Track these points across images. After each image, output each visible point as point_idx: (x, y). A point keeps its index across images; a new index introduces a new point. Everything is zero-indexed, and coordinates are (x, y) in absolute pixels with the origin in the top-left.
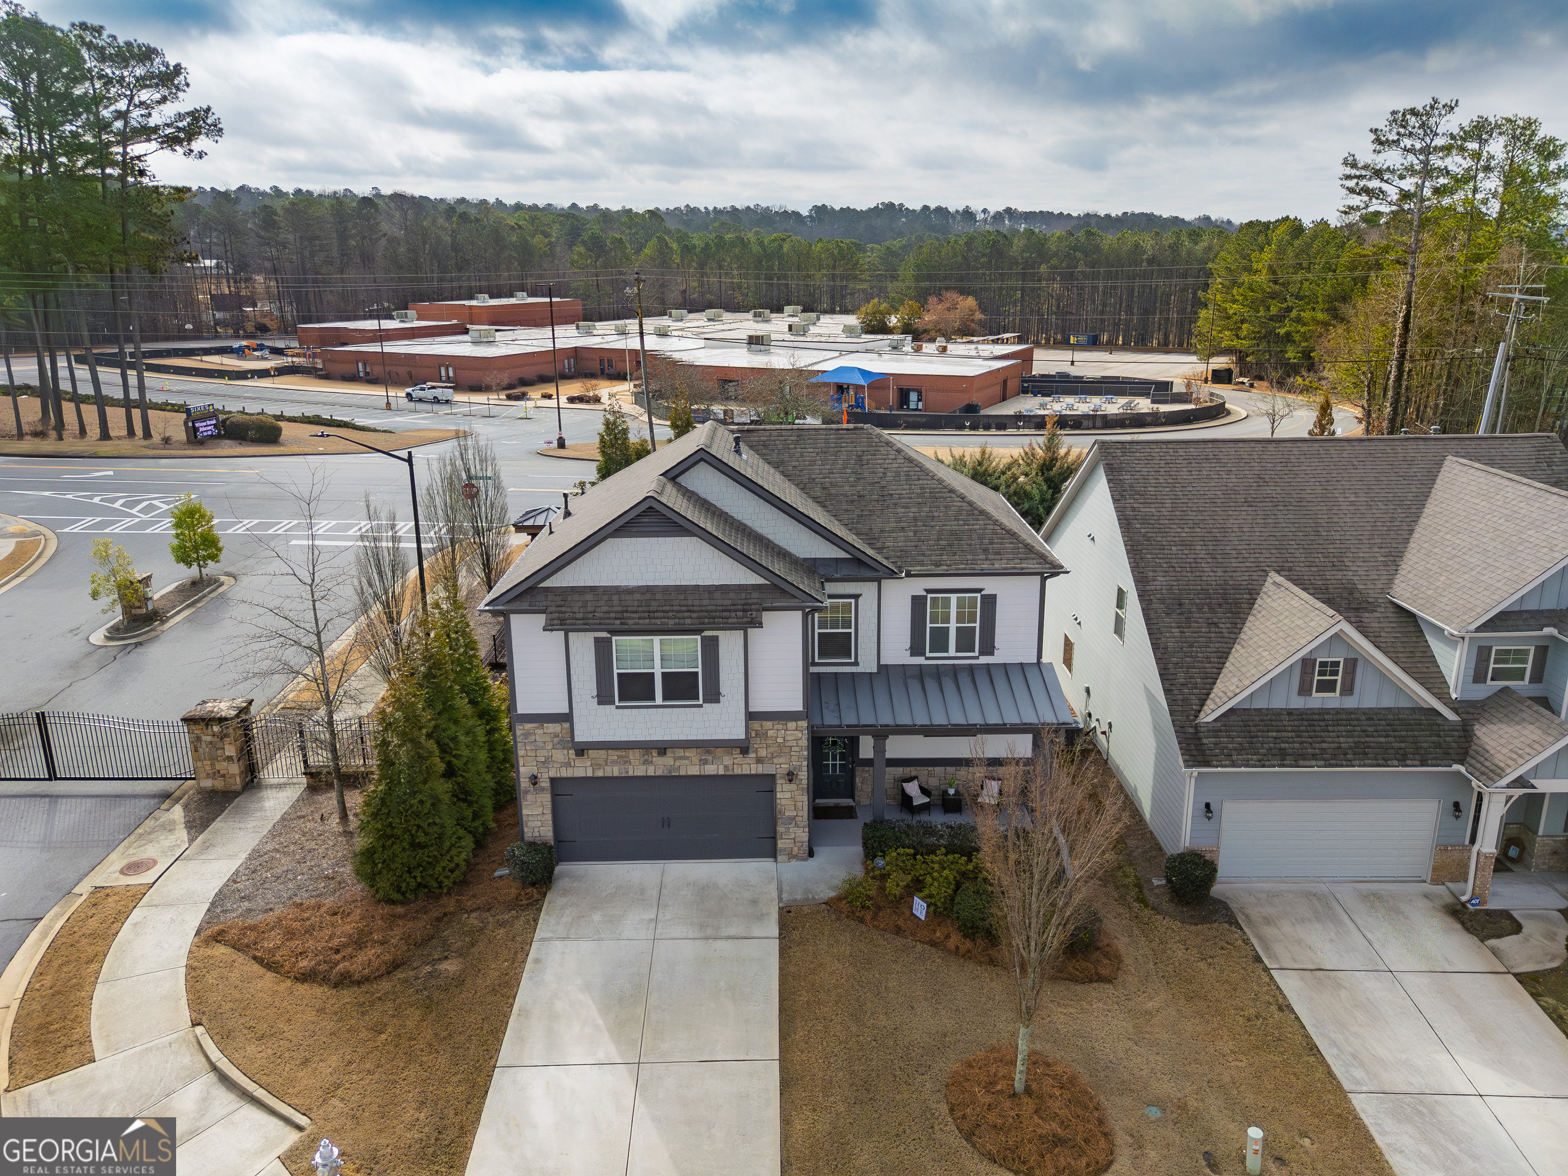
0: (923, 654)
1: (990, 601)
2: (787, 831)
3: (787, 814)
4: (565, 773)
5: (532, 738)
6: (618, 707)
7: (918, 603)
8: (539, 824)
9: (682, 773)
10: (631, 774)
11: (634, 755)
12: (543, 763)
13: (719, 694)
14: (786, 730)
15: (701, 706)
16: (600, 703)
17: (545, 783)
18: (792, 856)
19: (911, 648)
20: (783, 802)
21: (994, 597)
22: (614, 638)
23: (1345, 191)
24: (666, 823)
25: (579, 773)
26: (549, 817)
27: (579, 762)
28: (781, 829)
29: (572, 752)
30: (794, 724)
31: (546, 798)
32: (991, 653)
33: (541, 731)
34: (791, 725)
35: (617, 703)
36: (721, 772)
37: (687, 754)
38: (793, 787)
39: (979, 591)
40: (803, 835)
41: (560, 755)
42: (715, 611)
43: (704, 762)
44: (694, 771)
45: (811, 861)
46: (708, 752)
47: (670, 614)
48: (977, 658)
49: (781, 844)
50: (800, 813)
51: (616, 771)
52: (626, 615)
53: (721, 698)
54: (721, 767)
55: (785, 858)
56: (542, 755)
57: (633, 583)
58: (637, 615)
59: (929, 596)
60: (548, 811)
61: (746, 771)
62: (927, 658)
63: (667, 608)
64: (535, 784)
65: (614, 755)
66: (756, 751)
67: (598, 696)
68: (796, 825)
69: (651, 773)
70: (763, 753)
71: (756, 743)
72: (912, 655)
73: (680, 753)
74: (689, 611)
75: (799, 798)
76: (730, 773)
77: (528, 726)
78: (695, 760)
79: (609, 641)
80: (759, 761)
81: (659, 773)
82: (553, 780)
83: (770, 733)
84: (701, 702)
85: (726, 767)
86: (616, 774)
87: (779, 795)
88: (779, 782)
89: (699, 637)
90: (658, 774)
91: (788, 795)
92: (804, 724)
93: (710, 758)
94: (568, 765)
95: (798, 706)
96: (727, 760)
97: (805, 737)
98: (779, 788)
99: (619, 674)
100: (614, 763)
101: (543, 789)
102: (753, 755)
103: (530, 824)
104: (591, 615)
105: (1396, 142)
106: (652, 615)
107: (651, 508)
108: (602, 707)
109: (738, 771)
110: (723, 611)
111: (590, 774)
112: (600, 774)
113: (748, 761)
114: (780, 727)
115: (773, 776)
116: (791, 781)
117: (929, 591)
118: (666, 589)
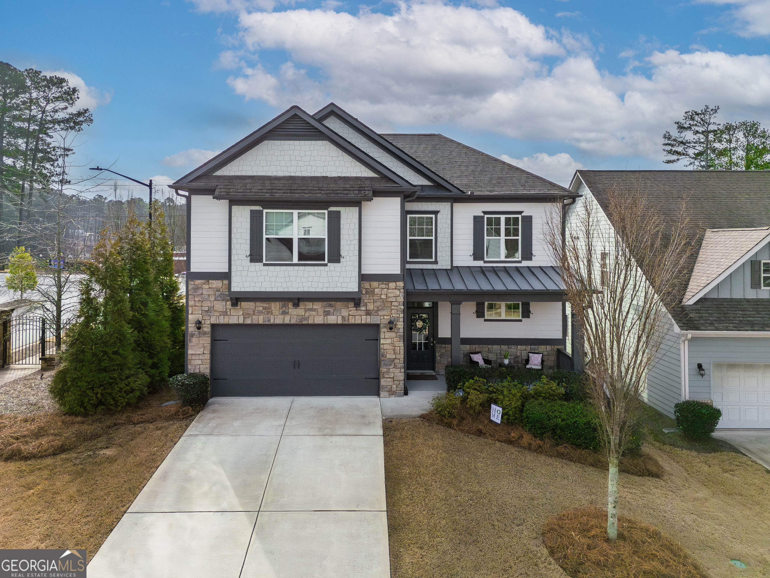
0: (482, 258)
1: (528, 220)
2: (388, 372)
3: (387, 357)
4: (223, 320)
5: (200, 292)
6: (265, 265)
7: (478, 220)
8: (200, 361)
9: (311, 322)
10: (272, 322)
11: (275, 307)
12: (207, 311)
13: (340, 255)
14: (388, 289)
15: (326, 265)
16: (252, 261)
17: (207, 329)
18: (392, 393)
19: (474, 254)
20: (386, 347)
21: (530, 218)
22: (265, 211)
24: (297, 365)
25: (233, 320)
26: (208, 356)
27: (233, 312)
28: (383, 369)
29: (229, 303)
30: (394, 284)
31: (207, 341)
32: (530, 259)
33: (207, 286)
34: (392, 285)
35: (264, 262)
36: (340, 322)
37: (315, 307)
38: (393, 334)
39: (520, 213)
40: (400, 375)
41: (220, 306)
42: (339, 190)
43: (327, 314)
44: (319, 320)
45: (405, 397)
46: (330, 306)
47: (306, 191)
48: (520, 262)
49: (383, 382)
50: (398, 356)
51: (261, 320)
52: (274, 191)
53: (342, 260)
54: (340, 317)
55: (387, 394)
56: (207, 304)
57: (280, 174)
58: (282, 191)
59: (486, 216)
60: (208, 351)
61: (358, 321)
62: (485, 262)
63: (305, 188)
64: (199, 328)
65: (260, 306)
66: (366, 305)
67: (250, 255)
68: (395, 367)
69: (287, 321)
70: (371, 307)
71: (365, 299)
72: (475, 259)
73: (310, 305)
74: (319, 190)
75: (397, 344)
76: (346, 322)
77: (198, 282)
78: (321, 311)
79: (261, 212)
80: (368, 313)
81: (294, 321)
82: (214, 326)
83: (377, 291)
84: (326, 262)
85: (343, 317)
86: (261, 322)
87: (382, 341)
88: (383, 330)
89: (326, 212)
90: (292, 322)
91: (389, 341)
92: (401, 284)
93: (331, 310)
94: (225, 313)
95: (396, 270)
96: (345, 313)
97: (402, 295)
98: (382, 336)
99: (266, 239)
100: (260, 313)
101: (205, 333)
102: (363, 308)
103: (192, 361)
104: (248, 191)
105: (690, 128)
106: (292, 191)
107: (296, 115)
108: (253, 264)
109: (352, 321)
110: (344, 190)
111: (241, 321)
112: (248, 321)
113: (360, 313)
114: (384, 286)
115: (377, 326)
116: (391, 329)
117: (485, 213)
118: (303, 178)
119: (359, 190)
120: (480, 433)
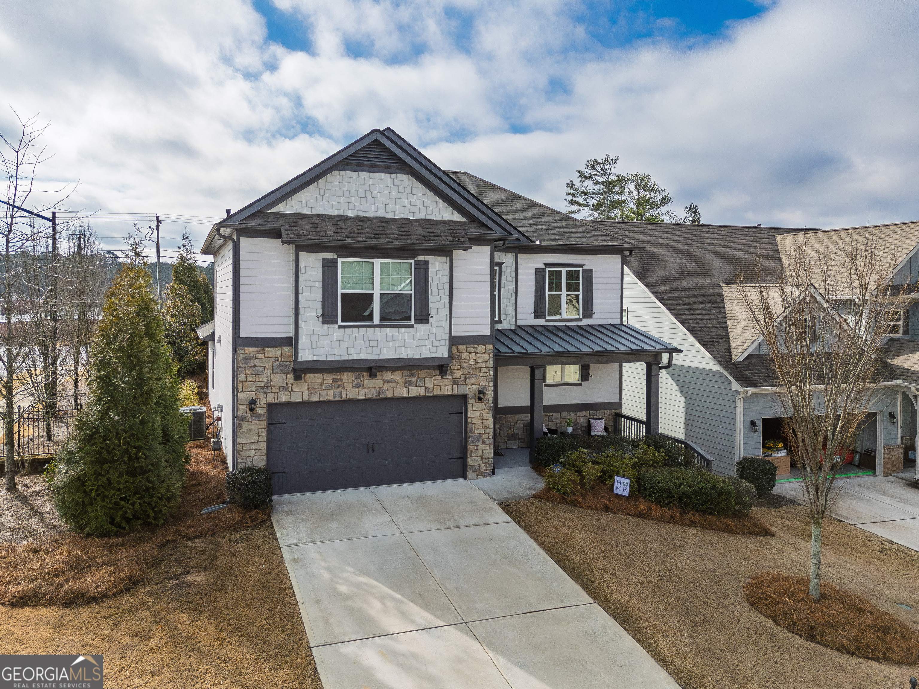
0: (543, 317)
1: (589, 273)
2: (476, 449)
3: (476, 432)
4: (283, 398)
5: (253, 362)
6: (340, 327)
7: (539, 273)
8: (252, 453)
9: (390, 395)
10: (344, 397)
11: (348, 378)
12: (262, 388)
13: (428, 314)
14: (477, 353)
15: (412, 326)
16: (324, 322)
17: (262, 410)
18: (480, 473)
19: (535, 312)
20: (474, 420)
21: (591, 271)
22: (340, 260)
23: (567, 203)
24: (371, 448)
25: (296, 397)
26: (263, 445)
27: (296, 387)
28: (471, 447)
29: (291, 376)
30: (483, 347)
31: (261, 425)
32: (590, 317)
33: (262, 356)
34: (481, 348)
35: (340, 323)
36: (423, 394)
37: (394, 377)
38: (481, 406)
39: (581, 266)
40: (488, 451)
41: (279, 380)
42: (430, 236)
43: (408, 384)
44: (400, 392)
45: (494, 478)
46: (413, 375)
47: (392, 236)
48: (580, 320)
49: (471, 462)
50: (487, 431)
51: (329, 395)
52: (353, 235)
53: (430, 319)
54: (423, 388)
55: (475, 475)
56: (261, 380)
57: (353, 213)
58: (364, 236)
59: (548, 269)
60: (263, 439)
61: (444, 392)
62: (547, 320)
63: (389, 232)
64: (252, 410)
65: (329, 378)
66: (452, 373)
67: (323, 315)
68: (484, 443)
69: (362, 396)
70: (458, 375)
71: (453, 366)
72: (536, 317)
73: (388, 375)
74: (407, 235)
75: (486, 416)
76: (431, 394)
77: (250, 350)
78: (401, 382)
79: (336, 261)
80: (455, 382)
81: (370, 396)
82: (270, 406)
83: (465, 356)
84: (413, 322)
85: (427, 388)
86: (330, 398)
87: (470, 414)
88: (471, 401)
89: (413, 262)
90: (368, 397)
91: (477, 414)
92: (491, 347)
93: (414, 380)
94: (285, 389)
95: (486, 331)
96: (429, 382)
97: (492, 359)
98: (470, 408)
99: (342, 294)
100: (329, 386)
101: (260, 416)
102: (449, 377)
103: (244, 454)
104: (323, 234)
106: (377, 236)
107: (376, 141)
108: (325, 326)
109: (437, 392)
110: (435, 236)
111: (306, 398)
112: (315, 398)
113: (445, 382)
114: (472, 350)
115: (464, 397)
116: (480, 399)
117: (547, 265)
118: (383, 220)
119: (452, 237)
120: (607, 509)
